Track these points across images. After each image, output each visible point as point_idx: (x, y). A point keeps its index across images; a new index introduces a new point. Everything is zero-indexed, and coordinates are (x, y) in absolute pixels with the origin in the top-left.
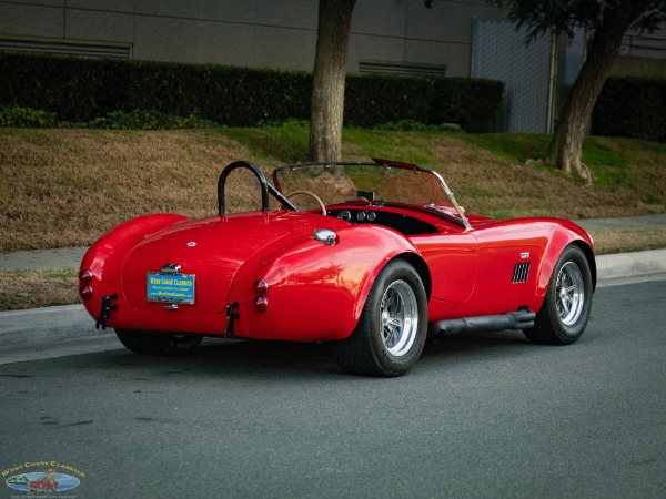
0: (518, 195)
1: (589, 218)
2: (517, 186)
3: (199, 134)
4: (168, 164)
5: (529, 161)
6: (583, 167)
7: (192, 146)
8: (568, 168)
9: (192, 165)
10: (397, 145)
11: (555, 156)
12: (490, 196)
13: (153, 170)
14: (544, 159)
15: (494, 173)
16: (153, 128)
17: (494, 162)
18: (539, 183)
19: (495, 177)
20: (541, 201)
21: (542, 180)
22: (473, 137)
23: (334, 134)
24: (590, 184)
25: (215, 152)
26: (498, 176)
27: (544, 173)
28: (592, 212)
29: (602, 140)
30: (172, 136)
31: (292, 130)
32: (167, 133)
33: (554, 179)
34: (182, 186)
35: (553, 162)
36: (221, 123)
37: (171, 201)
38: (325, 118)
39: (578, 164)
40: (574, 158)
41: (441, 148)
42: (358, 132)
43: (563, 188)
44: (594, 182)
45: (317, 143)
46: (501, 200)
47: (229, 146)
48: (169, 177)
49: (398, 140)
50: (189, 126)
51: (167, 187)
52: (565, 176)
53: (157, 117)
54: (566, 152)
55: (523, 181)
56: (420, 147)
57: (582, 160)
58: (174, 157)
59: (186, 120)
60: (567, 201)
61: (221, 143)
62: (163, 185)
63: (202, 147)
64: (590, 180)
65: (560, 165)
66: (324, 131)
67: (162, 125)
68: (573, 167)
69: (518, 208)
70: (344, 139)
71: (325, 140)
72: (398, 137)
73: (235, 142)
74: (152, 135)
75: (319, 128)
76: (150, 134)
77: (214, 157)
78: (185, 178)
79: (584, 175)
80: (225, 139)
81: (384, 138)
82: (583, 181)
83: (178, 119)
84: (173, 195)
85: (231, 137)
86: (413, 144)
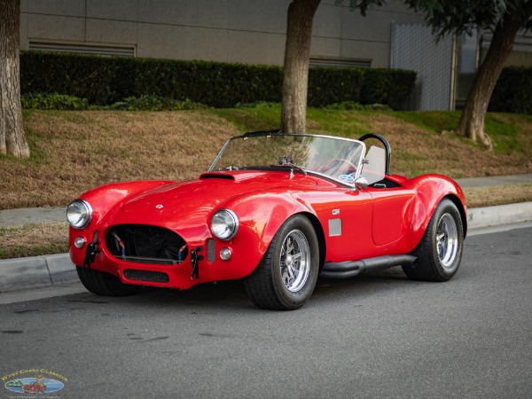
0: (438, 158)
1: (494, 175)
2: (437, 151)
3: (197, 114)
4: (176, 137)
5: (444, 132)
6: (486, 136)
7: (192, 123)
8: (474, 137)
9: (194, 138)
10: (345, 120)
11: (464, 128)
12: (418, 159)
13: (165, 142)
14: (455, 130)
15: (419, 141)
16: (159, 110)
17: (418, 133)
18: (453, 149)
19: (420, 144)
20: (457, 163)
21: (456, 147)
22: (400, 114)
23: (300, 112)
24: (491, 149)
25: (210, 128)
26: (422, 143)
27: (456, 141)
28: (495, 170)
29: (497, 116)
30: (177, 116)
31: (263, 111)
32: (172, 113)
33: (464, 146)
34: (188, 154)
35: (463, 133)
36: (209, 105)
37: (181, 166)
38: (293, 100)
39: (482, 134)
40: (478, 129)
41: (377, 123)
42: (315, 111)
43: (471, 152)
44: (494, 148)
45: (287, 120)
46: (427, 162)
47: (220, 123)
48: (178, 147)
49: (345, 117)
50: (186, 108)
51: (177, 155)
52: (472, 144)
53: (162, 101)
54: (472, 124)
55: (441, 147)
56: (362, 122)
57: (485, 131)
58: (180, 132)
59: (184, 103)
60: (476, 162)
61: (212, 120)
62: (174, 153)
63: (200, 124)
64: (491, 146)
65: (468, 135)
66: (293, 110)
67: (166, 107)
68: (478, 137)
69: (440, 168)
70: (307, 117)
71: (293, 118)
72: (345, 115)
73: (224, 120)
74: (162, 115)
75: (289, 108)
76: (159, 114)
77: (210, 132)
78: (190, 147)
79: (487, 143)
80: (216, 118)
81: (334, 116)
82: (486, 147)
83: (178, 103)
84: (182, 161)
85: (221, 115)
86: (357, 121)
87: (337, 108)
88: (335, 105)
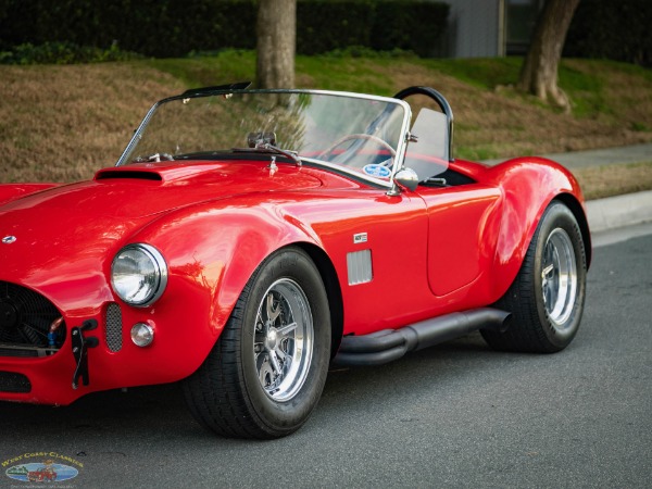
0: (495, 127)
1: (577, 150)
2: (492, 117)
3: (125, 67)
4: (91, 104)
5: (499, 88)
6: (560, 93)
7: (117, 82)
8: (543, 95)
9: (120, 104)
10: (352, 74)
11: (527, 81)
12: (466, 129)
13: (74, 112)
14: (515, 85)
15: (464, 103)
16: (68, 63)
17: (462, 90)
18: (515, 112)
19: (466, 107)
20: (522, 134)
21: (518, 109)
22: (430, 62)
23: (286, 62)
24: (568, 111)
25: (145, 88)
26: (469, 105)
27: (517, 101)
28: (579, 143)
30: (94, 71)
31: (228, 62)
32: (87, 68)
33: (530, 108)
34: (110, 130)
35: (526, 88)
36: (148, 55)
37: (97, 149)
38: (274, 43)
39: (554, 89)
40: (549, 82)
41: (401, 76)
42: (307, 60)
43: (542, 118)
44: (573, 109)
45: (266, 73)
46: (479, 133)
47: (162, 81)
48: (93, 119)
49: (353, 69)
50: (111, 59)
51: (91, 132)
52: (540, 104)
53: (73, 50)
54: (540, 76)
55: (497, 111)
56: (378, 75)
57: (560, 84)
58: (97, 95)
59: (107, 53)
60: (549, 132)
61: (151, 77)
62: (87, 130)
63: (130, 83)
64: (569, 107)
65: (534, 91)
66: (274, 59)
67: (80, 58)
68: (549, 93)
69: (499, 142)
70: (297, 69)
71: (275, 71)
72: (353, 65)
73: (167, 76)
74: (70, 70)
75: (268, 56)
76: (67, 69)
77: (145, 95)
78: (113, 120)
79: (562, 101)
80: (156, 73)
81: (337, 67)
82: (561, 109)
83: (98, 52)
84: (99, 142)
85: (164, 69)
86: (370, 73)
87: (339, 56)
88: (337, 52)
